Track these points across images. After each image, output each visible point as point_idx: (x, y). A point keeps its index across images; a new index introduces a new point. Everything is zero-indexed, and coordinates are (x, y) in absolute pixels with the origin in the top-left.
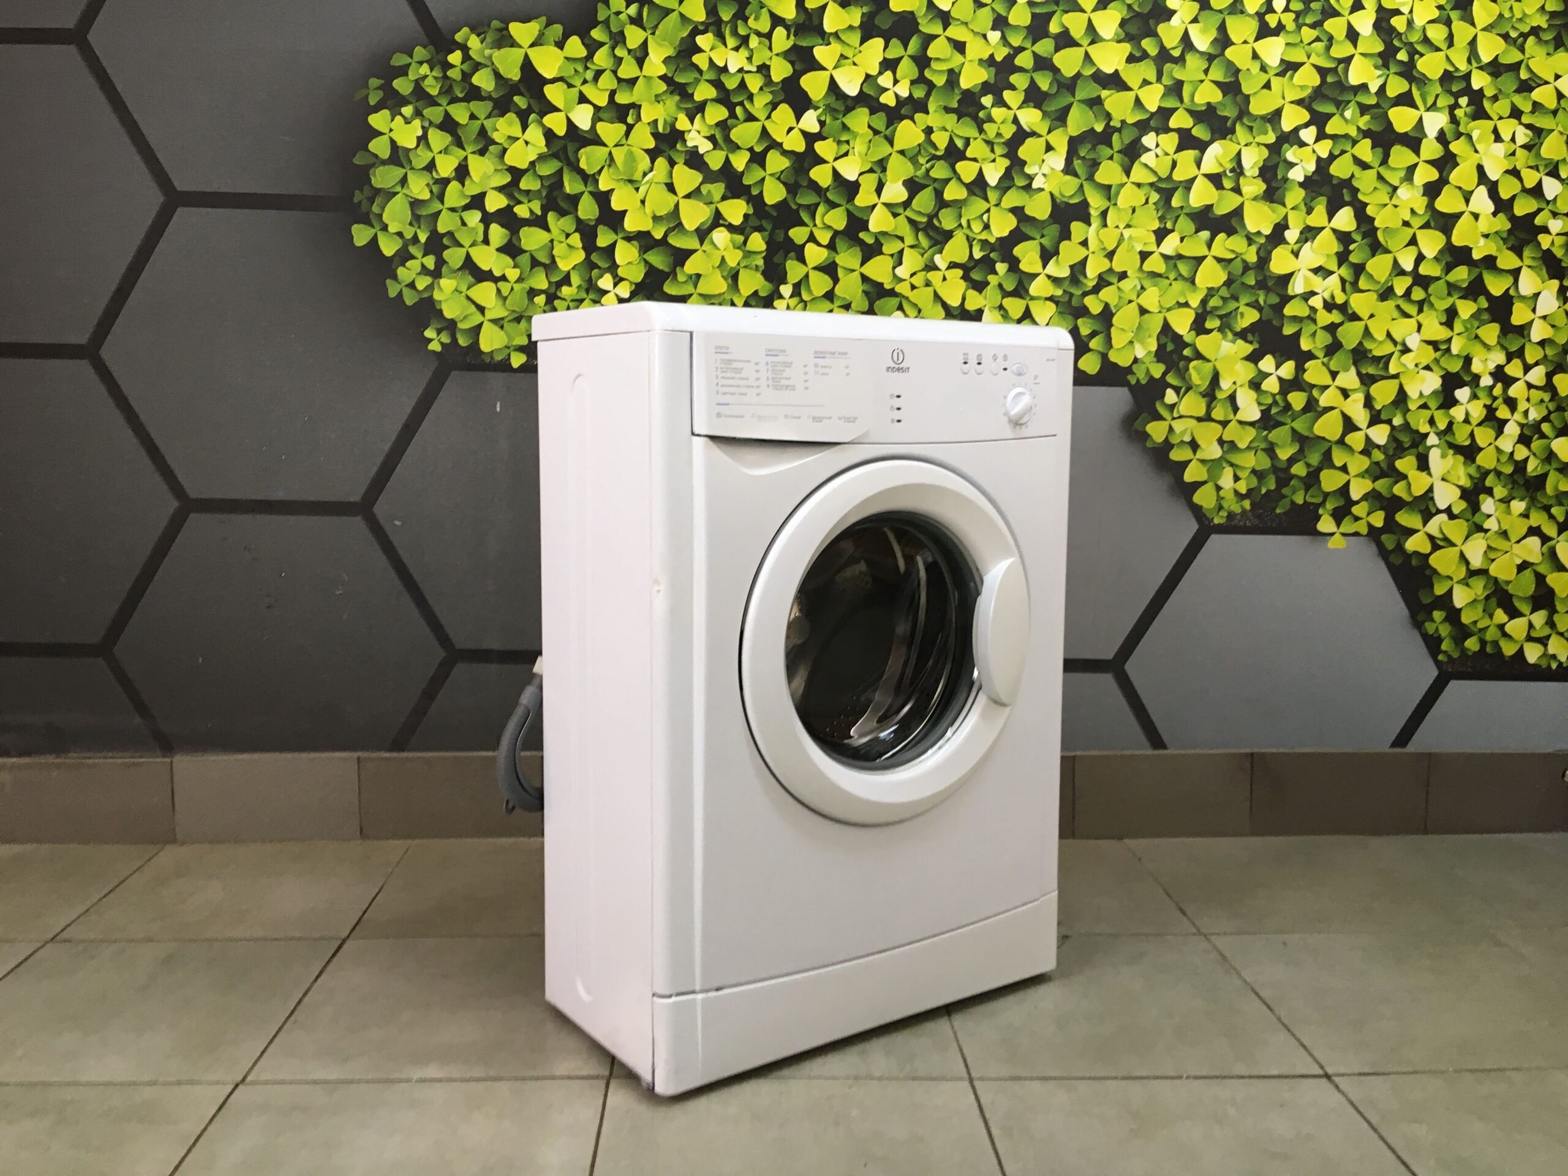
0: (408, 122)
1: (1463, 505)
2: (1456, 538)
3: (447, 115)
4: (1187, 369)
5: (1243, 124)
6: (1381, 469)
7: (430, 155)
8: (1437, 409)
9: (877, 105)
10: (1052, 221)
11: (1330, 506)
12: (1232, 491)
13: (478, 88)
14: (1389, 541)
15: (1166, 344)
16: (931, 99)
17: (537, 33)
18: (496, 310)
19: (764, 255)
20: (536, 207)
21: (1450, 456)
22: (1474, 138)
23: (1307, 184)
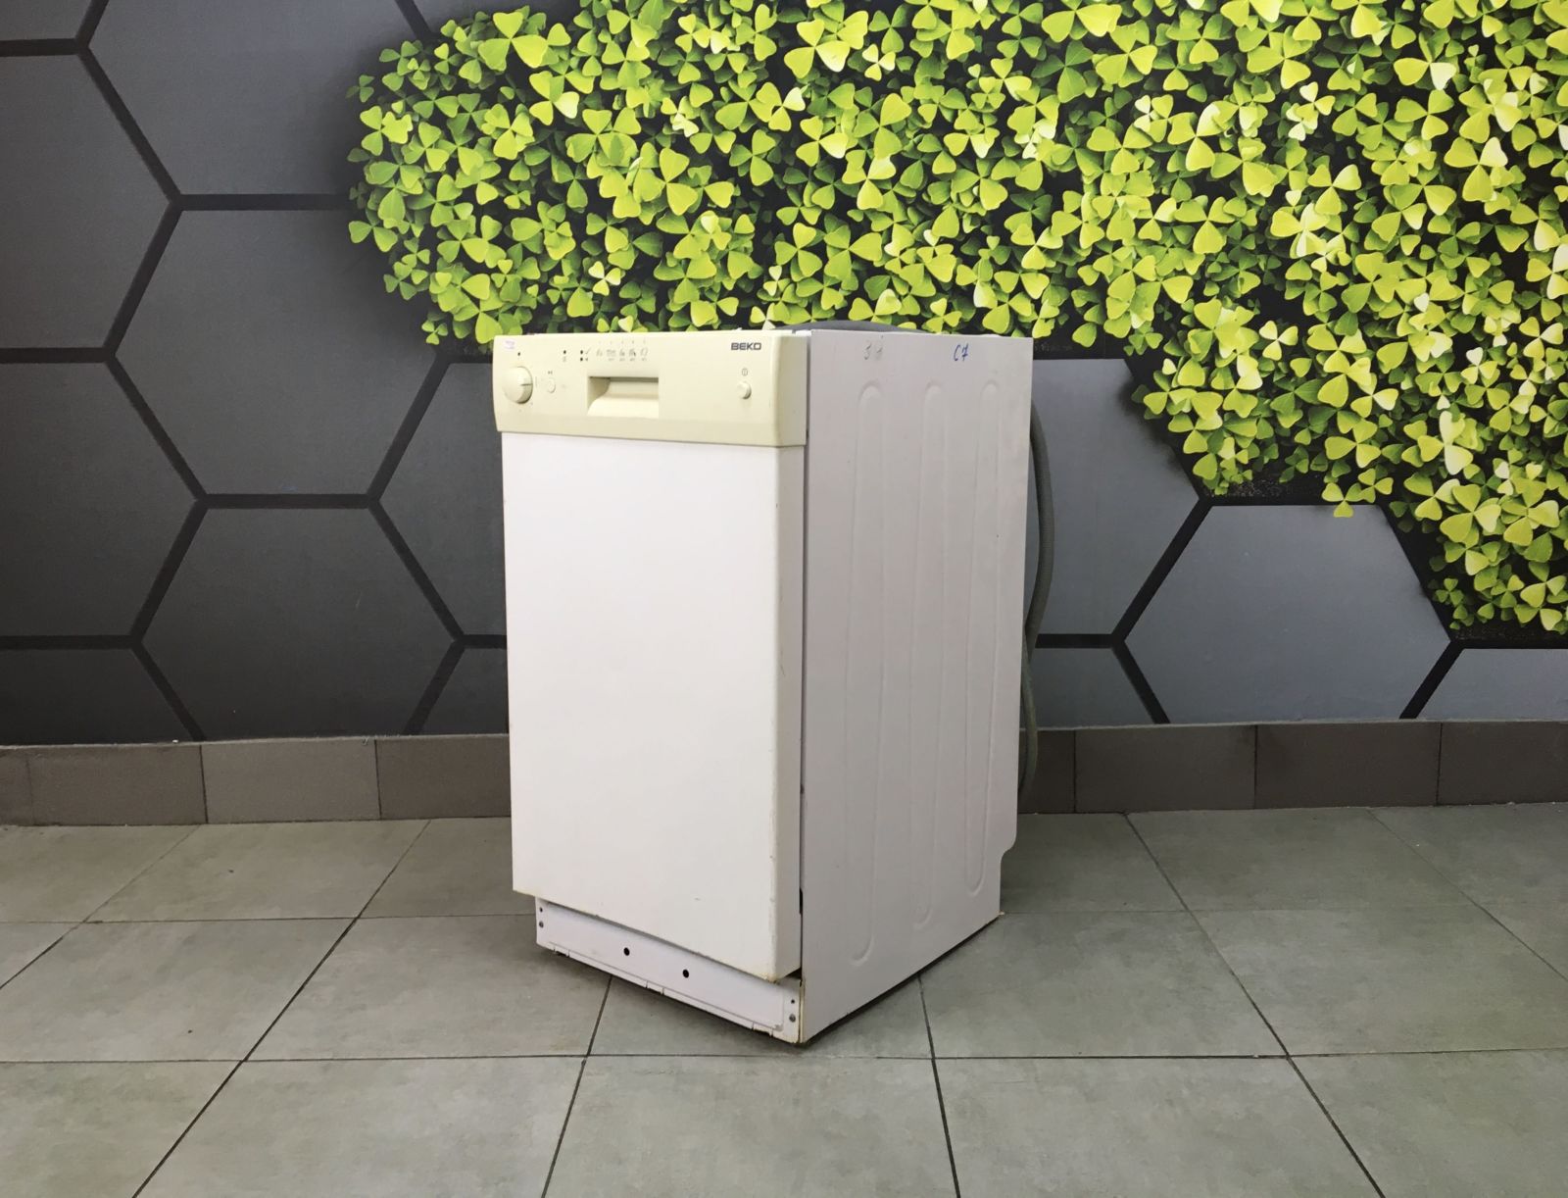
0: (398, 117)
1: (1476, 469)
2: (1470, 505)
3: (436, 108)
4: (1186, 338)
5: (1240, 83)
6: (1389, 435)
8: (1448, 371)
9: (862, 80)
10: (1043, 191)
11: (1336, 474)
12: (1234, 462)
13: (466, 80)
14: (1397, 509)
15: (1163, 314)
16: (917, 71)
17: (521, 22)
18: (490, 302)
19: (752, 237)
20: (526, 197)
21: (1462, 420)
22: (1486, 88)
23: (1309, 143)
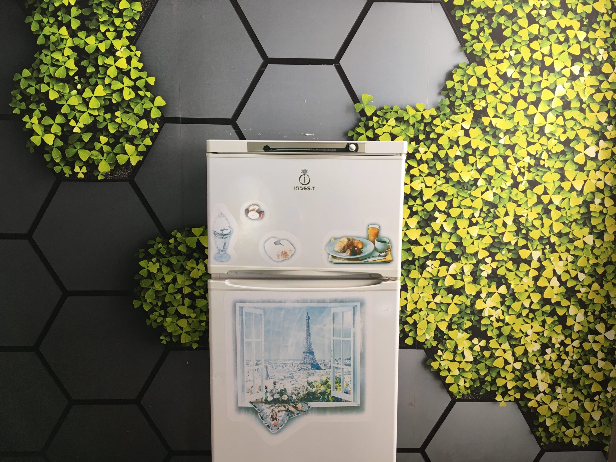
0: (154, 263)
1: (550, 390)
2: (547, 402)
3: (169, 260)
4: (446, 343)
5: (464, 257)
6: (519, 378)
7: (163, 275)
8: (539, 356)
11: (500, 391)
12: (464, 387)
13: (181, 251)
14: (522, 403)
15: (437, 334)
17: (202, 231)
18: (187, 329)
20: (202, 292)
21: (544, 373)
22: (552, 260)
23: (488, 277)
